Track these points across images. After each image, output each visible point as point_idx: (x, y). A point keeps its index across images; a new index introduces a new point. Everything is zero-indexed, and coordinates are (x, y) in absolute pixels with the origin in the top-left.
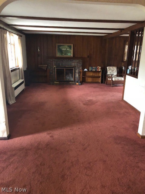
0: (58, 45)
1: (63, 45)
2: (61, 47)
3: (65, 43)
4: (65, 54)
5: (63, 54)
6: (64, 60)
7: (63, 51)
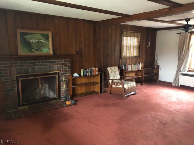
0: (20, 33)
1: (32, 34)
2: (27, 37)
3: (35, 29)
4: (37, 50)
5: (33, 50)
6: (36, 61)
7: (33, 45)
